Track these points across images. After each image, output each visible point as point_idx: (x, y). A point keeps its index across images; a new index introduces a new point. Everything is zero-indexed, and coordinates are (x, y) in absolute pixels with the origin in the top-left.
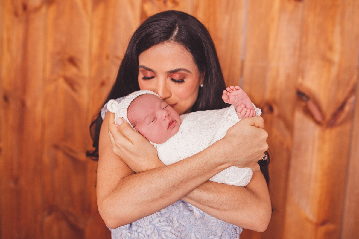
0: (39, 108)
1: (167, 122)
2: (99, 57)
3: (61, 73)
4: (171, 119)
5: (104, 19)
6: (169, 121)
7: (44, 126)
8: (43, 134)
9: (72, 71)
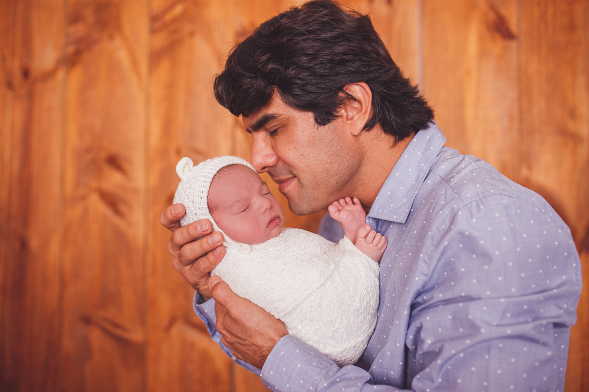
0: (54, 249)
1: (268, 218)
2: (164, 152)
3: (94, 184)
4: (273, 215)
5: (171, 86)
6: (270, 217)
7: (63, 283)
8: (61, 297)
9: (113, 180)
